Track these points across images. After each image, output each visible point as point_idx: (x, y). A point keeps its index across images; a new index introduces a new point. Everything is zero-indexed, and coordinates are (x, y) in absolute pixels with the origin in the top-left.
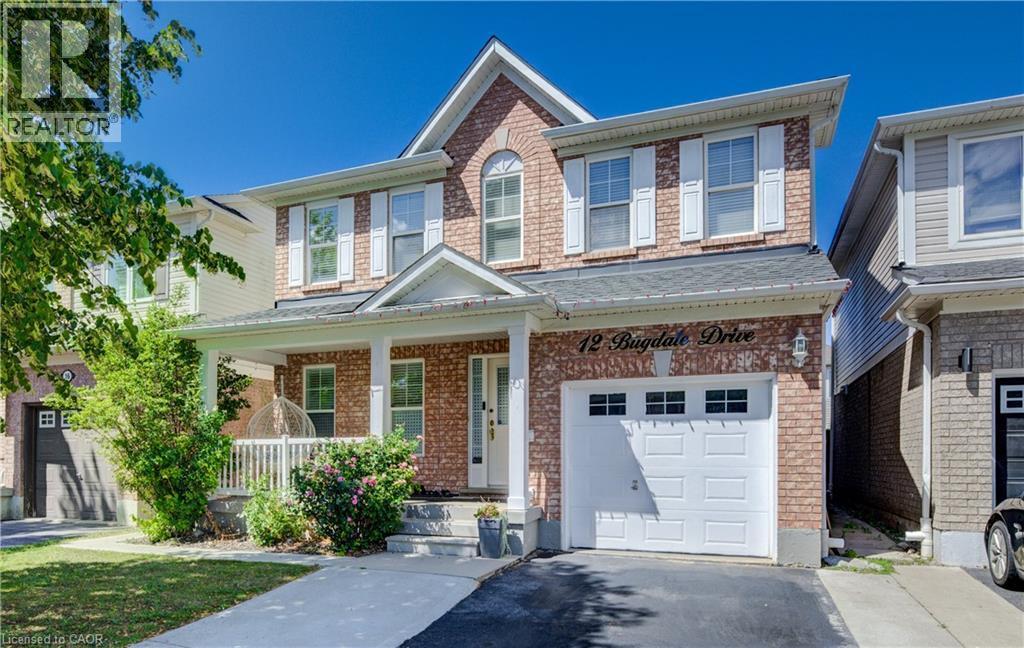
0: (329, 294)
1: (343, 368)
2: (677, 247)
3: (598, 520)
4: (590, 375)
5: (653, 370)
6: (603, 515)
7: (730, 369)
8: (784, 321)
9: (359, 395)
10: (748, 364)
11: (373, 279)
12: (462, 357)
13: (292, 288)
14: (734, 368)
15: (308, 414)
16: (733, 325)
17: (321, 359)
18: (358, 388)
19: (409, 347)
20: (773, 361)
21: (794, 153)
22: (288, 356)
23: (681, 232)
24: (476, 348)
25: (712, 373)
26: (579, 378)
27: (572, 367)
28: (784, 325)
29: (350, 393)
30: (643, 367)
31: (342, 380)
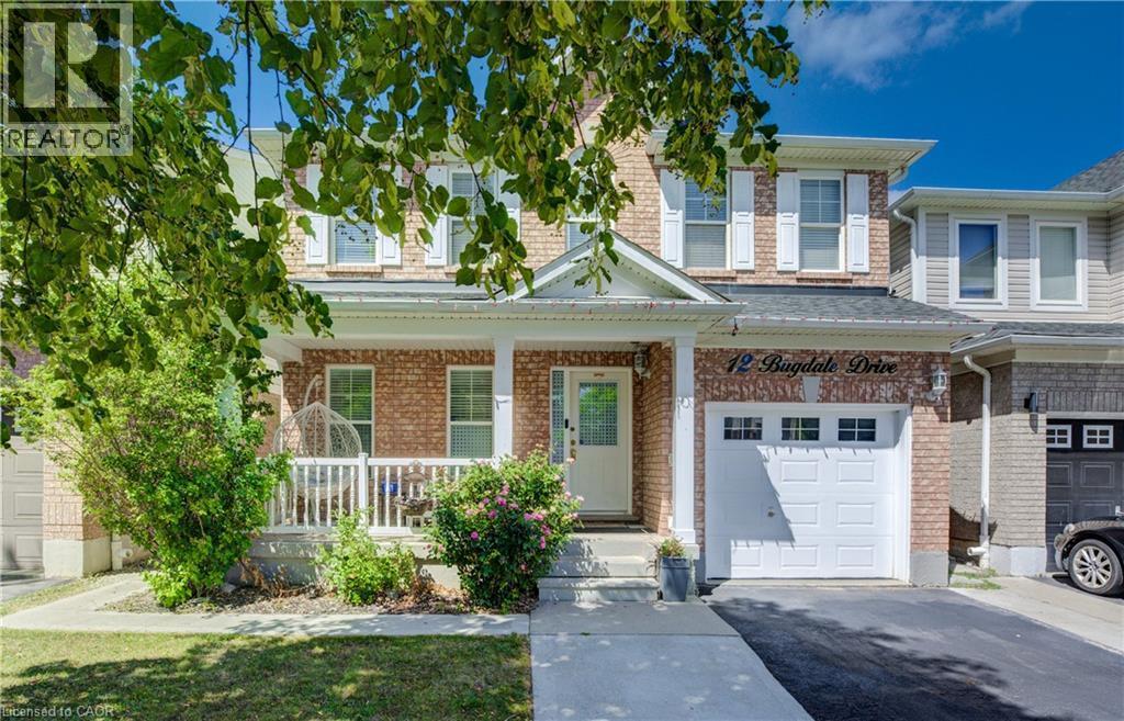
0: (365, 278)
1: (385, 371)
2: (774, 275)
3: (733, 548)
4: (737, 397)
5: (801, 396)
6: (739, 543)
7: (873, 398)
8: (920, 356)
9: (409, 405)
10: (889, 395)
11: (428, 267)
12: (543, 368)
13: (309, 266)
14: (877, 398)
15: (354, 425)
16: (875, 356)
17: (354, 358)
18: (407, 396)
19: (477, 352)
20: (911, 393)
21: (876, 202)
22: (304, 350)
23: (778, 260)
24: (561, 359)
25: (857, 402)
26: (725, 399)
27: (718, 388)
28: (920, 360)
29: (396, 402)
30: (793, 392)
31: (385, 386)
